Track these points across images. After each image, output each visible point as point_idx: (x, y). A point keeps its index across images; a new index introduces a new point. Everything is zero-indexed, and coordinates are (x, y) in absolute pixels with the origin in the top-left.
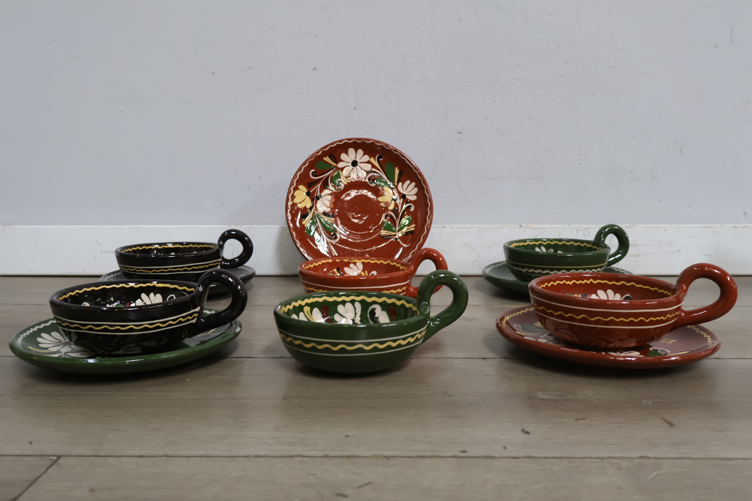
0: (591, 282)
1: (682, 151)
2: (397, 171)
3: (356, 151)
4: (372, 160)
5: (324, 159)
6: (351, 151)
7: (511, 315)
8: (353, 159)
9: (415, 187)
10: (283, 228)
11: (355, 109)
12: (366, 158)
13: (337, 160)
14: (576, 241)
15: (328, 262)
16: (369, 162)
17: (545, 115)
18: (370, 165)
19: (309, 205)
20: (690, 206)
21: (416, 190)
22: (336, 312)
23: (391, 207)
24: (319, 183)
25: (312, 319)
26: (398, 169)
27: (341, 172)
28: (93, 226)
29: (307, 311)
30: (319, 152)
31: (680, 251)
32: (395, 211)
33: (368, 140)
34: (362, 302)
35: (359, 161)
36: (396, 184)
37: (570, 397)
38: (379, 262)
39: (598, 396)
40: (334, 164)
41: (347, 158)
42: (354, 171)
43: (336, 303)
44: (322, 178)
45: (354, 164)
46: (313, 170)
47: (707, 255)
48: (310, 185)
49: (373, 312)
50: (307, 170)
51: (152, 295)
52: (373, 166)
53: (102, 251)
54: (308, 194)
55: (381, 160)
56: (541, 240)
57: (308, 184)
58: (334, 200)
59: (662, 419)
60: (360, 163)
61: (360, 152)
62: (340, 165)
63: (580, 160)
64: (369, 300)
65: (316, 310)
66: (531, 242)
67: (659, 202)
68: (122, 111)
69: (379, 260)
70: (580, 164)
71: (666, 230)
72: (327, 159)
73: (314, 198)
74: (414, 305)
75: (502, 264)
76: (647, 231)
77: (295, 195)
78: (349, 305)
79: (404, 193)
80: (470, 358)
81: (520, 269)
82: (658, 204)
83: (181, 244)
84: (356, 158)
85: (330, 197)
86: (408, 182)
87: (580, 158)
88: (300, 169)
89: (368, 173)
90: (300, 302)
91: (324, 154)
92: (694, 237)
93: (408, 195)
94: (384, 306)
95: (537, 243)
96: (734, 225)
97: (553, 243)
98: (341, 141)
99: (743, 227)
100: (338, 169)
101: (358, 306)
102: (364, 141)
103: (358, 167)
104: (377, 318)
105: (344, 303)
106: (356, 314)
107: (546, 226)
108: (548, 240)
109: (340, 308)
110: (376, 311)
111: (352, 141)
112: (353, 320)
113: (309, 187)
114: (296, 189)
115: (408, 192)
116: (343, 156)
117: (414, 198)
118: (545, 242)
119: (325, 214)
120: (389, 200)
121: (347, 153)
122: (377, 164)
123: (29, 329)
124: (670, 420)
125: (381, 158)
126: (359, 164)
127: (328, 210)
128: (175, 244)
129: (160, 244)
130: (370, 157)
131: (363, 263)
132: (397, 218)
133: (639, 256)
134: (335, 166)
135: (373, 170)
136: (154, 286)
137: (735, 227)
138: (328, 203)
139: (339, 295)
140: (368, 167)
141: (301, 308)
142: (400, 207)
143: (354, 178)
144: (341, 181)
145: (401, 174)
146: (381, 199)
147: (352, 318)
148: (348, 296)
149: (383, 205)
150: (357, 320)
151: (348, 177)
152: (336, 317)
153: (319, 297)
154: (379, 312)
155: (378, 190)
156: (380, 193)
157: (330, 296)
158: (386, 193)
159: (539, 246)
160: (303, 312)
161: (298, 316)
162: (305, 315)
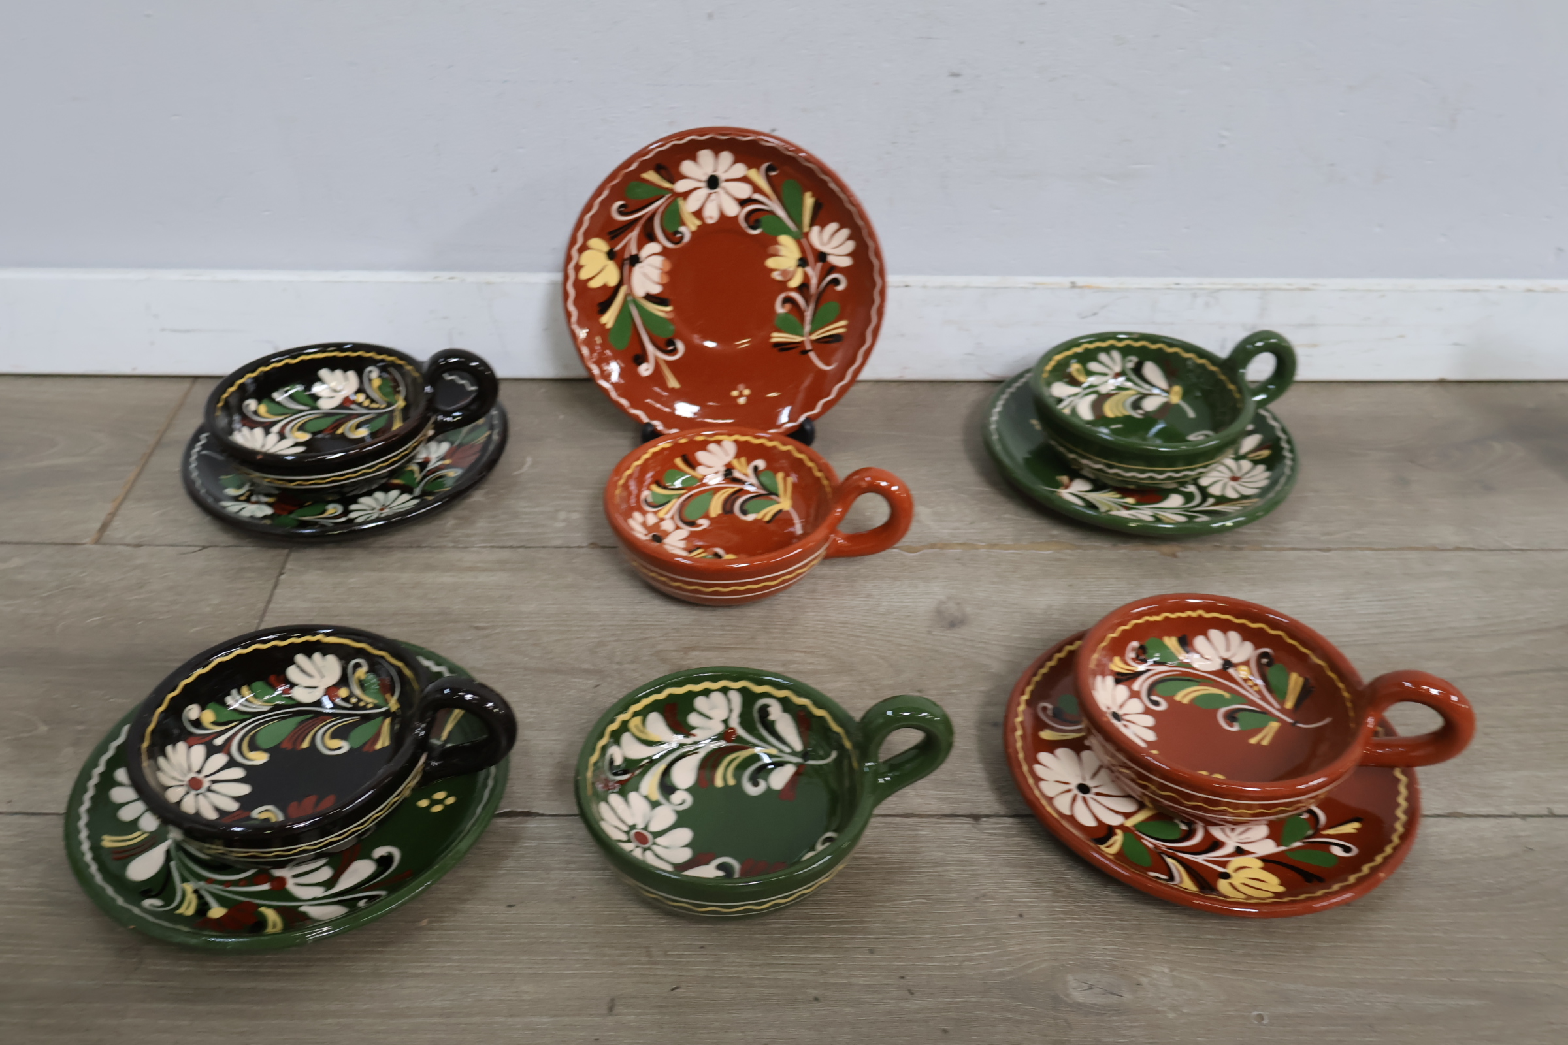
0: (1199, 616)
1: (1454, 121)
2: (809, 201)
3: (717, 156)
4: (753, 174)
5: (645, 176)
6: (706, 155)
7: (1034, 680)
8: (710, 173)
9: (850, 238)
12: (740, 170)
13: (674, 175)
14: (1188, 347)
15: (663, 449)
16: (745, 179)
18: (746, 186)
19: (610, 275)
21: (850, 246)
22: (693, 710)
23: (795, 282)
24: (632, 231)
25: (646, 734)
26: (812, 196)
27: (681, 203)
29: (636, 726)
30: (630, 164)
31: (1403, 336)
32: (803, 288)
33: (745, 132)
34: (743, 691)
35: (722, 175)
36: (806, 229)
38: (769, 444)
40: (667, 185)
41: (695, 170)
42: (712, 201)
43: (692, 695)
44: (640, 218)
45: (713, 182)
46: (620, 203)
47: (1456, 344)
48: (614, 233)
49: (764, 710)
50: (606, 204)
52: (756, 188)
54: (611, 255)
55: (773, 174)
56: (1113, 336)
57: (610, 233)
58: (668, 267)
60: (727, 181)
61: (726, 157)
62: (681, 186)
63: (1223, 137)
64: (759, 689)
65: (653, 718)
66: (1090, 342)
67: (1381, 226)
69: (770, 440)
72: (651, 176)
73: (627, 262)
74: (847, 732)
76: (1342, 297)
77: (583, 261)
78: (717, 697)
79: (824, 249)
80: (950, 815)
82: (1378, 229)
83: (340, 347)
84: (715, 171)
85: (659, 261)
86: (833, 226)
87: (1224, 133)
89: (743, 203)
90: (621, 718)
91: (644, 167)
92: (1439, 310)
93: (833, 255)
94: (786, 704)
95: (1104, 345)
96: (1528, 284)
97: (1138, 344)
98: (682, 136)
99: (1546, 290)
100: (674, 195)
101: (736, 699)
102: (733, 134)
103: (720, 190)
104: (774, 723)
105: (706, 693)
106: (731, 711)
107: (1128, 285)
108: (1129, 335)
109: (700, 703)
110: (770, 710)
111: (707, 136)
112: (725, 722)
113: (612, 238)
114: (583, 249)
115: (833, 248)
116: (687, 167)
117: (846, 262)
118: (1120, 340)
119: (649, 297)
120: (790, 267)
121: (694, 159)
122: (763, 184)
125: (774, 171)
126: (723, 184)
127: (656, 290)
130: (749, 168)
131: (736, 441)
132: (807, 301)
133: (1315, 346)
134: (669, 190)
135: (757, 196)
137: (1530, 290)
138: (656, 275)
139: (697, 681)
140: (744, 191)
141: (624, 727)
142: (814, 281)
143: (711, 215)
144: (683, 224)
145: (817, 207)
146: (771, 263)
147: (724, 717)
148: (715, 679)
149: (776, 276)
150: (734, 722)
151: (698, 214)
152: (693, 719)
153: (659, 691)
154: (776, 712)
155: (767, 245)
156: (771, 249)
157: (680, 684)
158: (782, 250)
159: (1107, 350)
160: (629, 731)
161: (620, 745)
162: (633, 735)
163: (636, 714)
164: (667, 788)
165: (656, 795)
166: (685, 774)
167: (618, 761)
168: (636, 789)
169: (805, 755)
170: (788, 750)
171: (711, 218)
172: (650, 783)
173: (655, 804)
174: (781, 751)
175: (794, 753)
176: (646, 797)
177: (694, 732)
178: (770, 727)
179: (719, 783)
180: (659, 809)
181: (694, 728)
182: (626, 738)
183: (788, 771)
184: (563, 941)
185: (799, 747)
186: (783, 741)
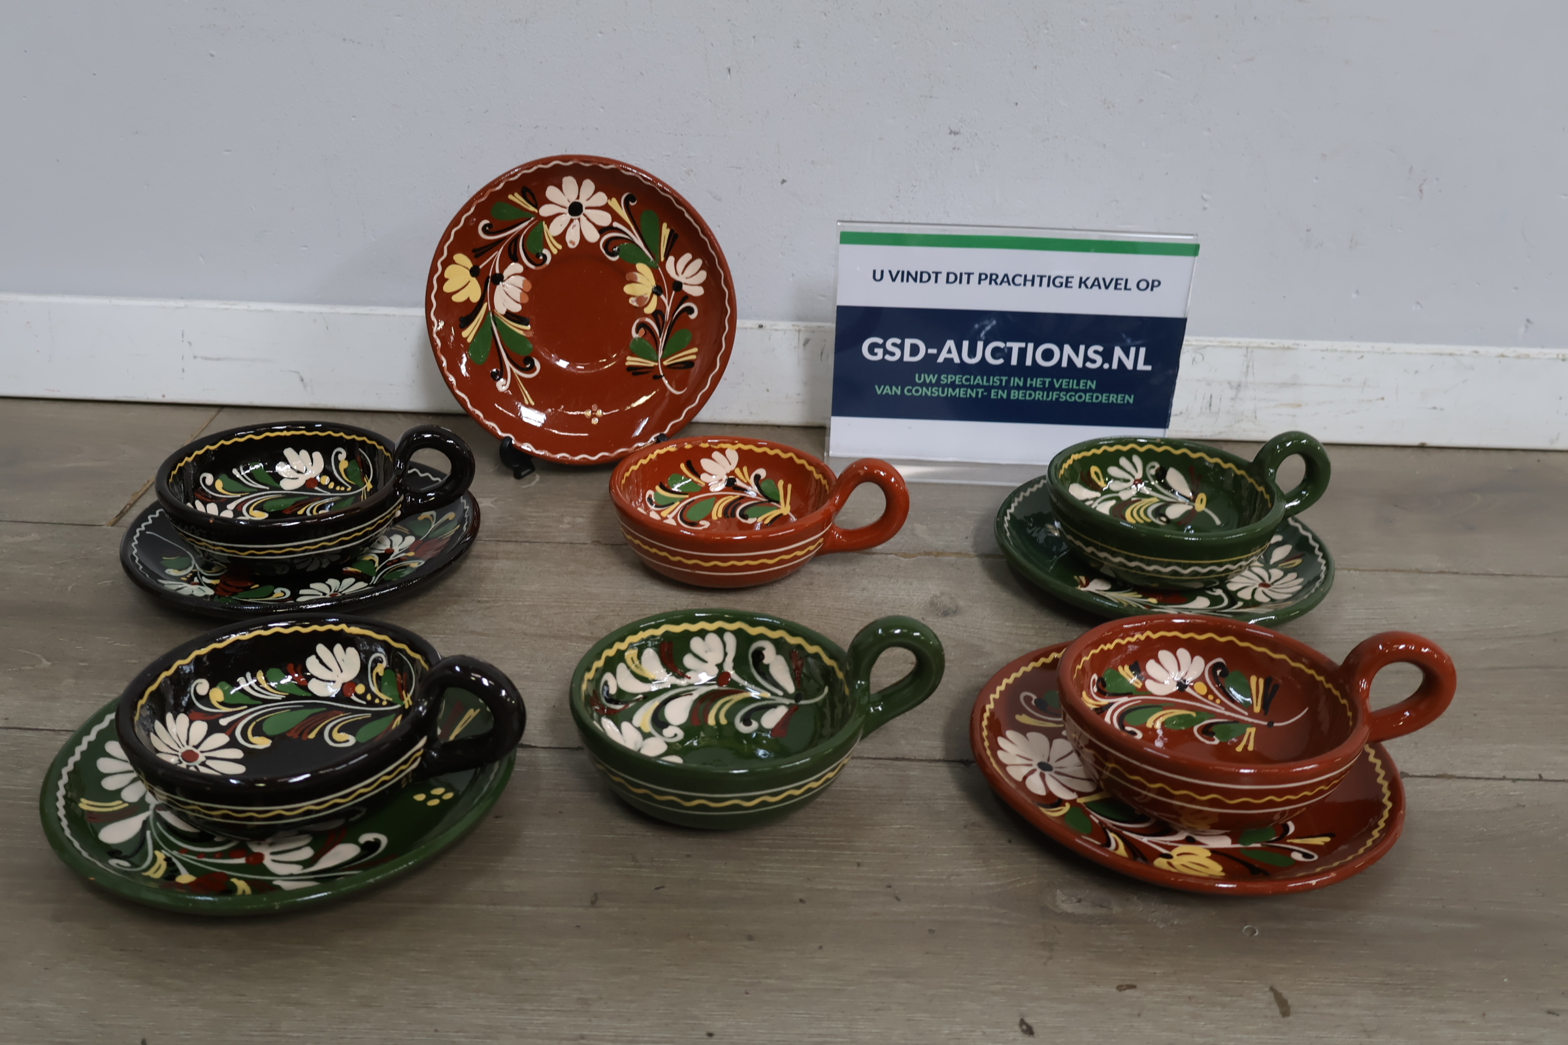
1: (1421, 191)
11: (729, 71)
17: (1141, 101)
20: (1418, 303)
22: (688, 650)
25: (642, 670)
28: (172, 306)
29: (632, 659)
31: (1383, 399)
34: (738, 633)
37: (1116, 909)
39: (1166, 906)
43: (688, 635)
47: (1435, 408)
49: (759, 655)
53: (195, 357)
59: (1272, 989)
63: (1205, 200)
64: (753, 631)
65: (650, 654)
67: (1358, 292)
70: (1205, 209)
71: (1362, 357)
74: (840, 665)
76: (1323, 358)
78: (713, 639)
82: (1354, 296)
87: (1205, 196)
90: (619, 646)
92: (1416, 372)
94: (781, 647)
96: (1500, 350)
99: (1518, 357)
101: (730, 640)
104: (767, 666)
105: (702, 634)
106: (726, 654)
109: (696, 644)
110: (765, 652)
112: (720, 666)
124: (1285, 993)
131: (739, 451)
133: (1299, 406)
137: (1502, 356)
139: (694, 620)
141: (620, 656)
147: (719, 661)
148: (710, 620)
150: (729, 668)
152: (688, 661)
153: (657, 626)
154: (770, 656)
157: (677, 622)
160: (624, 661)
161: (614, 674)
162: (628, 667)
163: (631, 646)
164: (659, 722)
165: (648, 728)
166: (678, 712)
167: (613, 691)
168: (630, 720)
169: (797, 697)
170: (781, 693)
172: (643, 716)
173: (646, 736)
174: (773, 694)
175: (786, 695)
176: (639, 729)
177: (688, 674)
178: (764, 671)
179: (711, 721)
180: (650, 741)
181: (689, 670)
182: (621, 668)
183: (781, 712)
184: (548, 846)
185: (791, 688)
186: (776, 684)
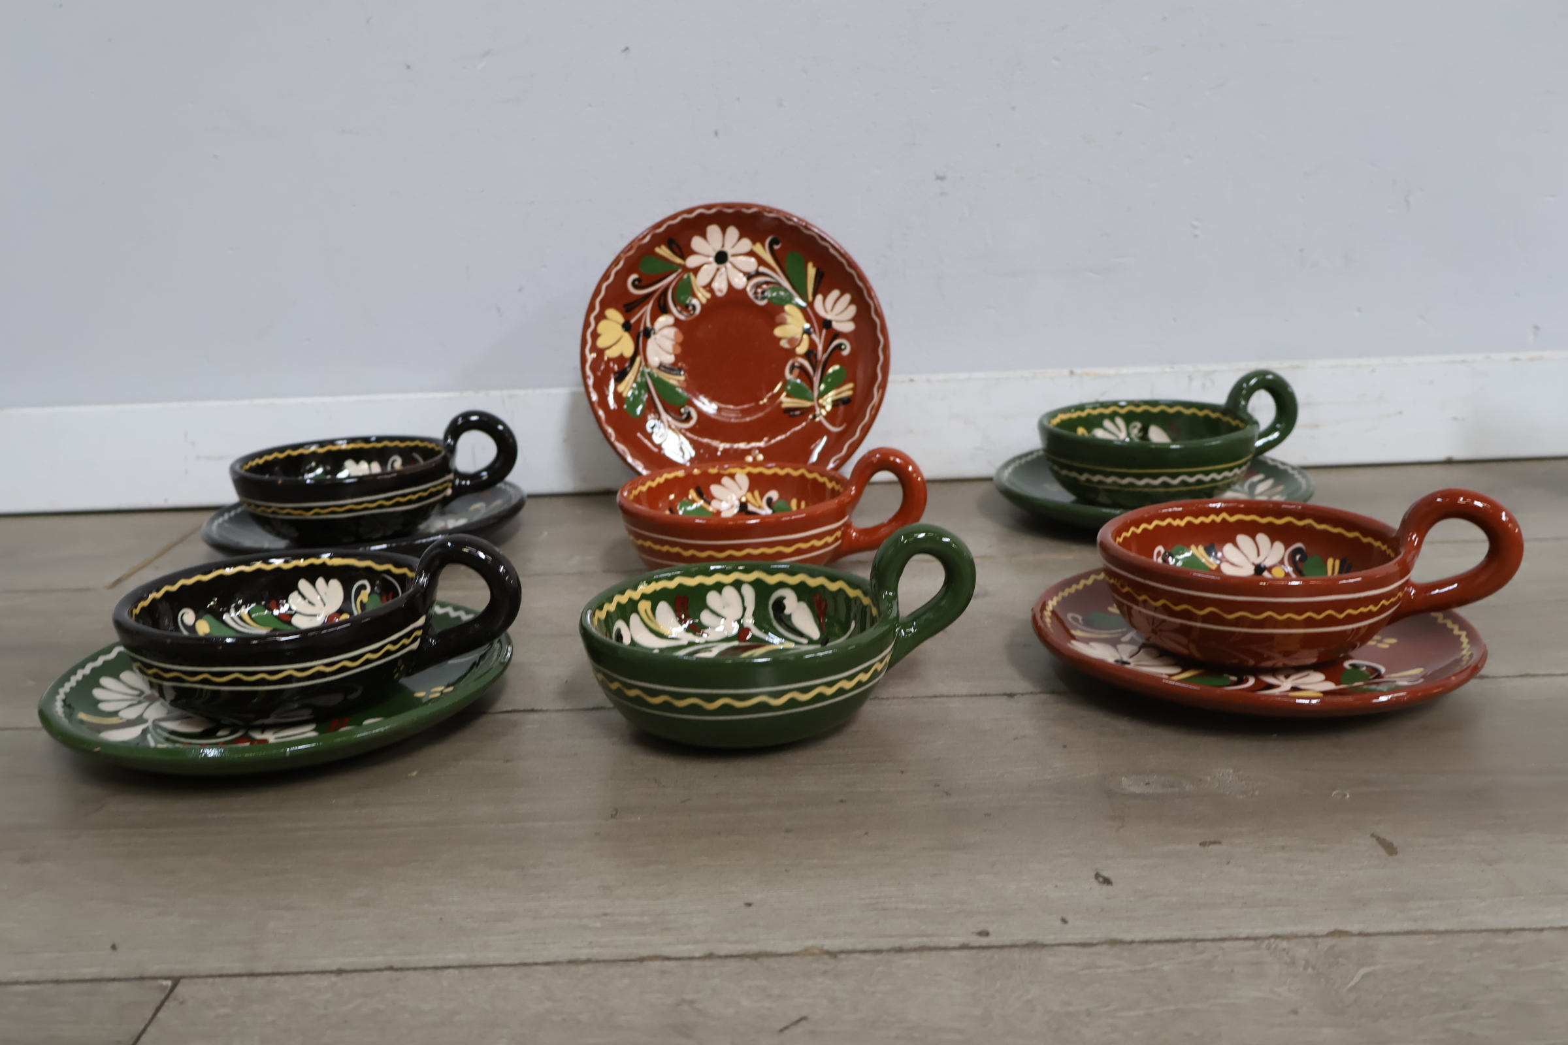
0: (1224, 520)
1: (1407, 202)
2: (811, 271)
3: (724, 231)
4: (758, 248)
5: (657, 250)
6: (713, 230)
7: (1061, 594)
8: (718, 248)
9: (851, 303)
10: (574, 395)
11: (716, 133)
12: (746, 244)
13: (685, 251)
14: (1188, 405)
15: (676, 478)
16: (751, 254)
17: (1120, 133)
18: (753, 260)
19: (628, 351)
21: (852, 310)
22: (704, 606)
23: (802, 349)
24: (648, 303)
25: (656, 624)
26: (814, 265)
27: (692, 277)
28: (175, 405)
29: (646, 611)
30: (644, 237)
31: (1401, 413)
32: (810, 355)
33: (749, 206)
34: (757, 585)
35: (728, 250)
36: (810, 298)
37: (1189, 788)
38: (782, 472)
39: (1244, 782)
40: (678, 261)
41: (704, 246)
42: (721, 275)
43: (703, 590)
44: (654, 292)
45: (721, 258)
46: (634, 276)
48: (629, 307)
49: (779, 605)
50: (622, 276)
51: (320, 582)
52: (761, 262)
53: (198, 457)
54: (627, 327)
55: (776, 247)
56: (1115, 403)
57: (625, 306)
58: (681, 338)
59: (1373, 835)
60: (734, 255)
61: (733, 232)
62: (692, 262)
63: (1195, 227)
64: (772, 580)
65: (663, 607)
66: (1095, 408)
67: (1359, 310)
68: (216, 156)
69: (782, 468)
70: (1196, 236)
71: (1374, 370)
72: (663, 251)
73: (641, 335)
74: (865, 594)
75: (1034, 456)
76: (1334, 374)
77: (600, 329)
78: (729, 592)
79: (828, 317)
80: (981, 695)
81: (1074, 474)
82: (1357, 314)
83: (366, 440)
84: (723, 246)
85: (672, 332)
86: (835, 293)
87: (1195, 223)
88: (606, 277)
89: (749, 277)
90: (629, 594)
91: (657, 240)
92: (1431, 382)
93: (837, 321)
94: (802, 592)
95: (1108, 411)
96: (1512, 355)
97: (1139, 410)
98: (690, 211)
99: (1532, 359)
100: (686, 269)
101: (749, 592)
102: (738, 209)
103: (728, 265)
104: (790, 616)
105: (719, 587)
106: (744, 609)
107: (1124, 371)
108: (1130, 403)
109: (712, 598)
110: (786, 602)
111: (713, 211)
112: (739, 620)
113: (627, 311)
114: (601, 317)
115: (837, 315)
116: (697, 243)
117: (849, 327)
118: (1122, 407)
119: (661, 367)
120: (797, 335)
121: (704, 235)
122: (767, 257)
123: (73, 672)
124: (1389, 838)
125: (777, 244)
126: (731, 259)
127: (669, 360)
128: (351, 440)
129: (321, 444)
130: (754, 243)
131: (749, 475)
132: (815, 370)
134: (680, 266)
135: (762, 269)
136: (324, 564)
137: (1516, 359)
138: (669, 345)
139: (709, 573)
140: (751, 264)
141: (632, 606)
142: (820, 348)
143: (720, 287)
144: (695, 296)
145: (819, 277)
146: (778, 332)
147: (739, 615)
148: (726, 572)
149: (784, 344)
150: (749, 622)
151: (708, 287)
152: (705, 617)
153: (669, 578)
154: (792, 604)
155: (773, 314)
156: (778, 319)
157: (691, 574)
158: (789, 319)
159: (1112, 417)
160: (638, 613)
161: (628, 623)
162: (642, 620)
163: (644, 597)
167: (626, 641)
169: (823, 641)
170: (806, 641)
171: (720, 291)
174: (797, 643)
175: (811, 641)
177: (706, 630)
178: (786, 622)
181: (706, 626)
182: (634, 618)
185: (815, 634)
186: (800, 634)
